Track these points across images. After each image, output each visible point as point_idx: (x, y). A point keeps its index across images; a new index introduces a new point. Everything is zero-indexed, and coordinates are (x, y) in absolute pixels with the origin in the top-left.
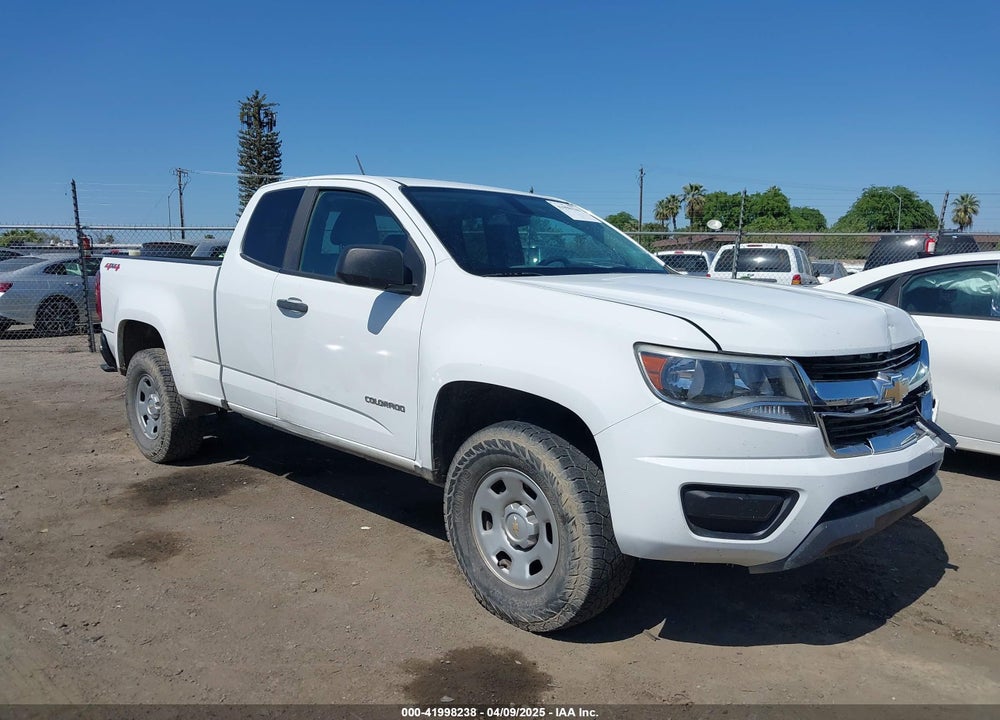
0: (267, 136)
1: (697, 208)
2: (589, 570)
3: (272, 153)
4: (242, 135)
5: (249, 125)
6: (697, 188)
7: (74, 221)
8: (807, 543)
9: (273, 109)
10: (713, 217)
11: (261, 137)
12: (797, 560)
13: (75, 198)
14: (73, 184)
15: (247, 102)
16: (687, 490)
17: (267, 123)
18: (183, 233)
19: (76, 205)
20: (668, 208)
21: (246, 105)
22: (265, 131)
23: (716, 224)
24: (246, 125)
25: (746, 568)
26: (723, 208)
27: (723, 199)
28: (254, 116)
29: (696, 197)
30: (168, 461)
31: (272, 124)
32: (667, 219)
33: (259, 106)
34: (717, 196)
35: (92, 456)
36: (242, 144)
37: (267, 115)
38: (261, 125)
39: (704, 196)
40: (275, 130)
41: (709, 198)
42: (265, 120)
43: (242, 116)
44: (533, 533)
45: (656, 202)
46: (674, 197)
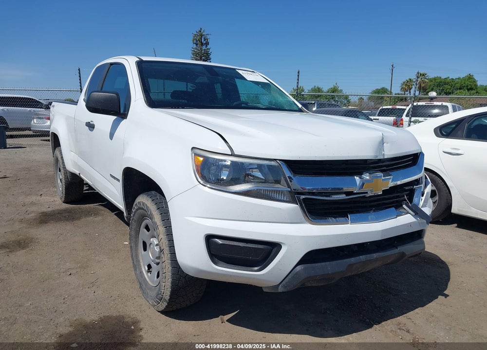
0: (204, 50)
1: (423, 85)
2: (170, 280)
3: (207, 58)
4: (193, 49)
5: (197, 44)
6: (423, 75)
7: (80, 87)
8: (290, 277)
9: (208, 37)
10: (432, 90)
11: (202, 50)
12: (284, 287)
13: (80, 76)
14: (79, 70)
15: (196, 33)
16: (209, 238)
17: (205, 44)
18: (164, 95)
19: (80, 80)
20: (407, 86)
21: (195, 35)
22: (204, 47)
23: (433, 94)
24: (195, 45)
25: (261, 288)
26: (439, 85)
27: (439, 81)
28: (199, 40)
29: (423, 79)
30: (66, 201)
31: (207, 44)
32: (407, 91)
33: (202, 35)
34: (435, 79)
35: (39, 198)
36: (193, 54)
37: (205, 40)
38: (202, 44)
39: (427, 79)
40: (208, 47)
41: (431, 80)
42: (204, 42)
43: (193, 41)
44: (157, 256)
45: (402, 82)
46: (410, 79)
